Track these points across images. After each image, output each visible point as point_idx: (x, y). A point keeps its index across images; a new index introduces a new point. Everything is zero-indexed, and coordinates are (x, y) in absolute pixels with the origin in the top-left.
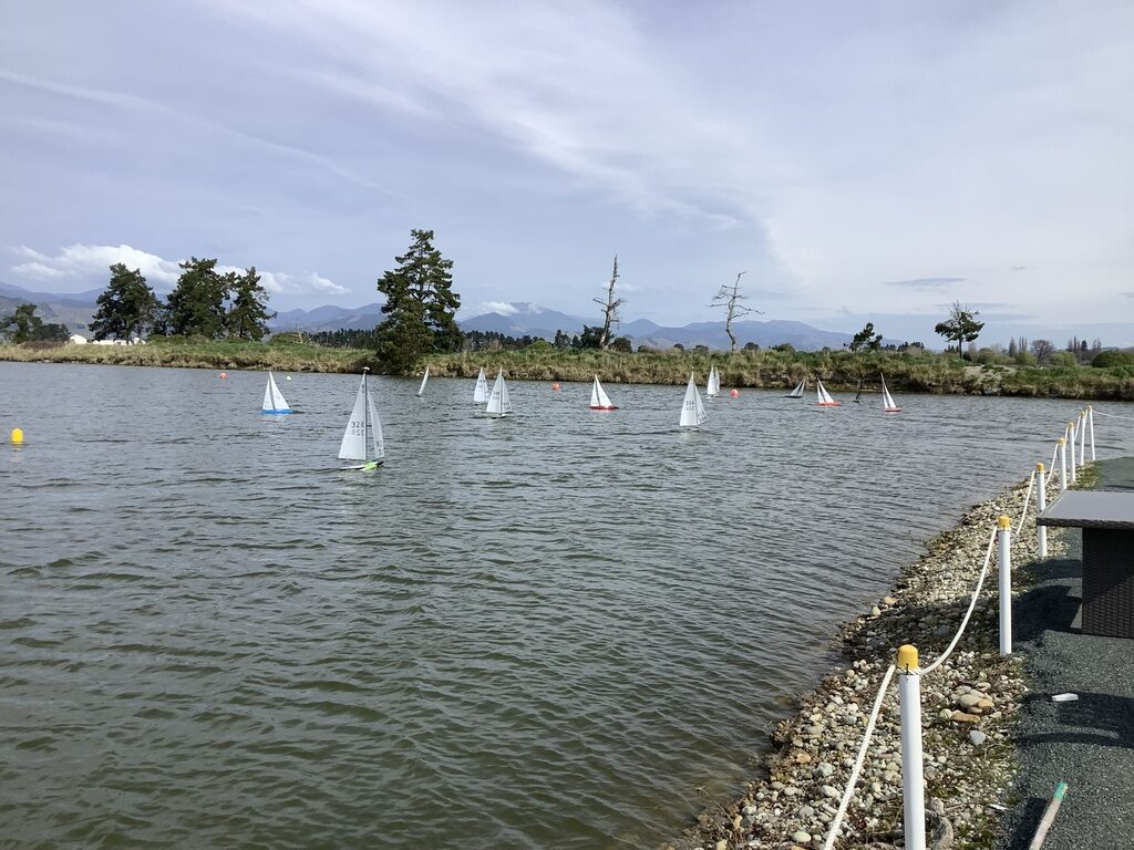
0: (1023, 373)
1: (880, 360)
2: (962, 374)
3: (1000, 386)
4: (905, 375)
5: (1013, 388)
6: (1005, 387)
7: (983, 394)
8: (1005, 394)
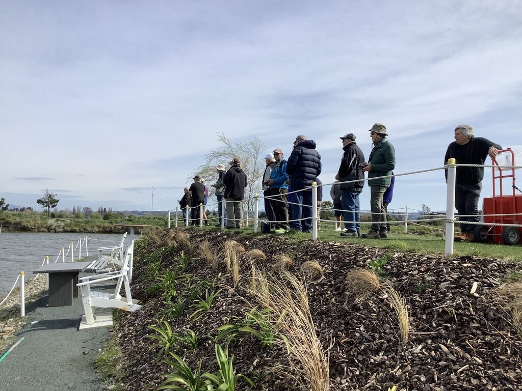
0: (73, 222)
1: (7, 216)
2: (46, 223)
3: (63, 228)
4: (19, 224)
5: (69, 229)
6: (65, 228)
7: (56, 232)
8: (65, 231)
